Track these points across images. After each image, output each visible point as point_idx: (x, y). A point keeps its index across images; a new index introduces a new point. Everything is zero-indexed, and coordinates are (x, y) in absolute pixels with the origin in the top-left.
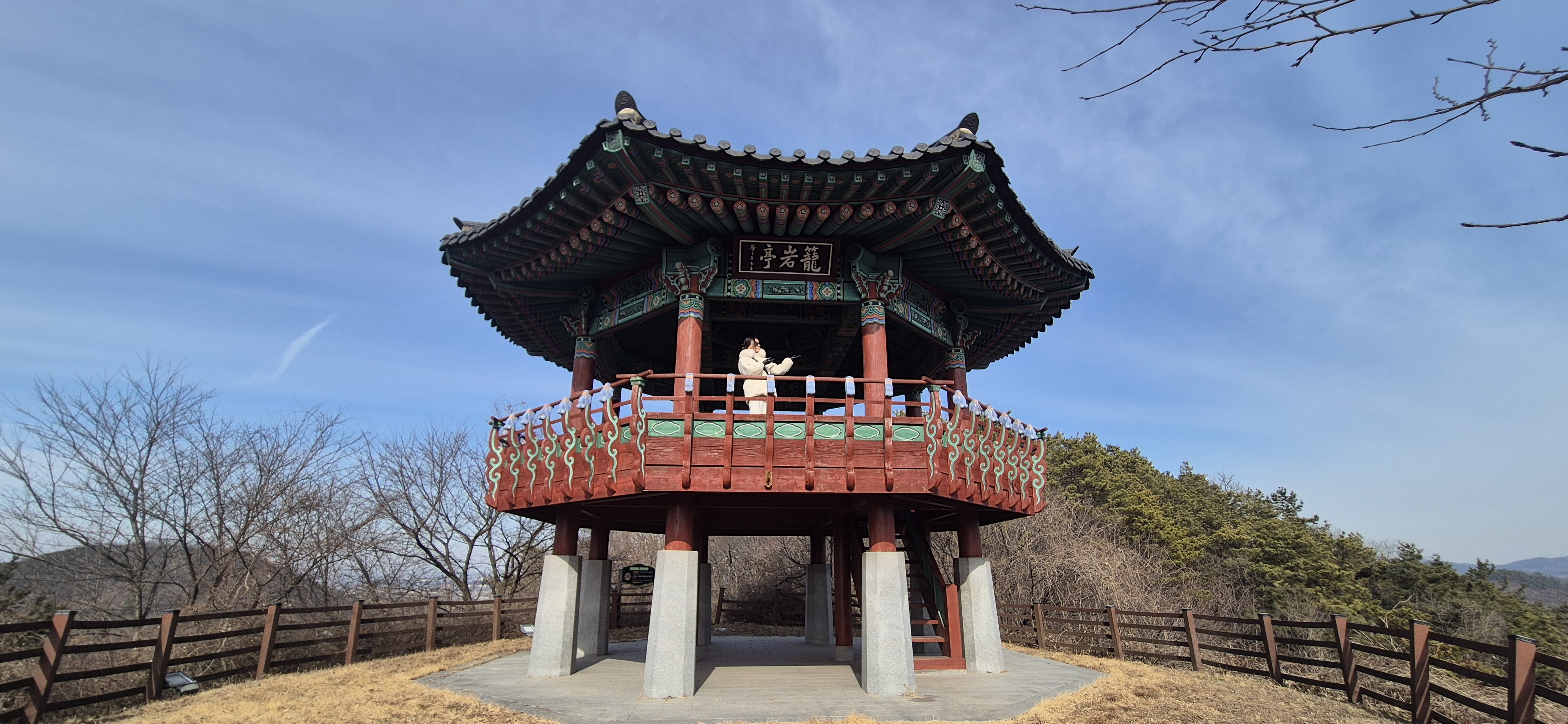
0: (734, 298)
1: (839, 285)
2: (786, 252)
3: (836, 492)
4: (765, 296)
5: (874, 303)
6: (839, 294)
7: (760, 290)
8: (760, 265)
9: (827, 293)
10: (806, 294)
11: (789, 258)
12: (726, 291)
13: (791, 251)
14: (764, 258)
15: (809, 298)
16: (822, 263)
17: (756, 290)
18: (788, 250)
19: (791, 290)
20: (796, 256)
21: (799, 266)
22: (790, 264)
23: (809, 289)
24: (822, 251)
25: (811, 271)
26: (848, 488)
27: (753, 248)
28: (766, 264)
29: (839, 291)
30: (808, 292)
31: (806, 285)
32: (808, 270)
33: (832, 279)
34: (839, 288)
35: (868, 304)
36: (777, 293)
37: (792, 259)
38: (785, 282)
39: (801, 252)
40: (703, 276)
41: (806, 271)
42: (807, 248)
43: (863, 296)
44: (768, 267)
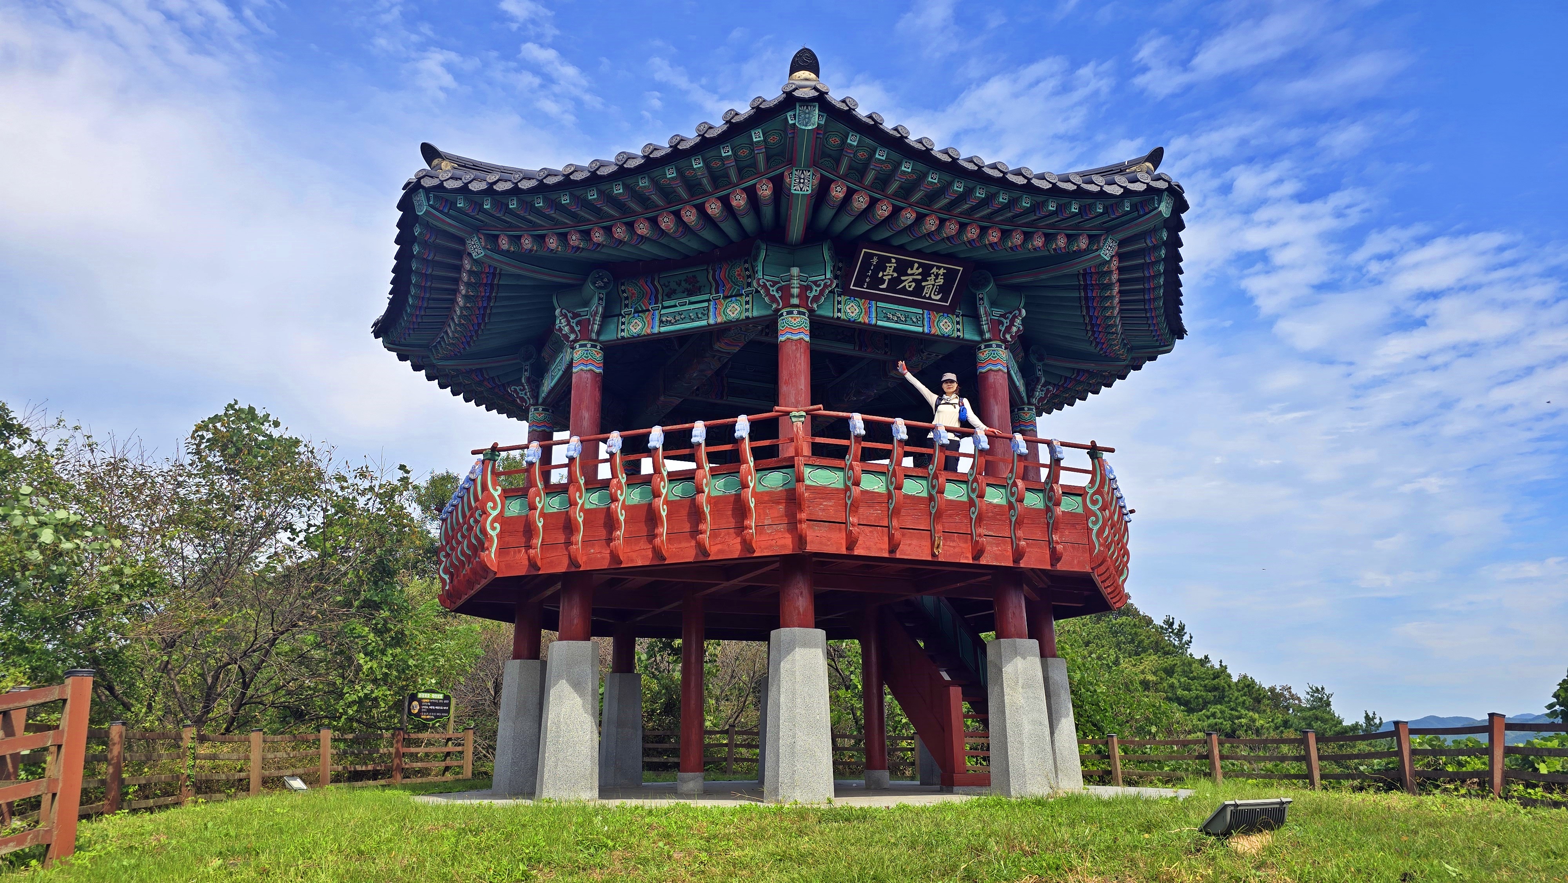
0: (844, 320)
1: (958, 319)
2: (909, 271)
3: (1003, 564)
4: (880, 323)
5: (998, 346)
6: (958, 330)
7: (874, 315)
8: (876, 282)
9: (946, 326)
10: (923, 326)
11: (910, 278)
12: (836, 310)
13: (916, 270)
14: (883, 275)
15: (926, 331)
16: (944, 290)
17: (868, 312)
18: (912, 269)
19: (907, 319)
20: (920, 277)
21: (919, 290)
22: (910, 287)
23: (926, 319)
24: (950, 276)
25: (930, 298)
26: (1014, 562)
27: (875, 260)
28: (883, 282)
29: (958, 326)
30: (926, 323)
31: (923, 314)
32: (927, 296)
33: (950, 311)
34: (958, 323)
35: (990, 346)
36: (891, 321)
37: (914, 280)
38: (901, 308)
39: (926, 274)
40: (815, 288)
41: (925, 297)
42: (934, 270)
43: (988, 336)
44: (884, 286)
